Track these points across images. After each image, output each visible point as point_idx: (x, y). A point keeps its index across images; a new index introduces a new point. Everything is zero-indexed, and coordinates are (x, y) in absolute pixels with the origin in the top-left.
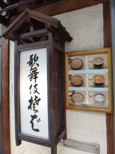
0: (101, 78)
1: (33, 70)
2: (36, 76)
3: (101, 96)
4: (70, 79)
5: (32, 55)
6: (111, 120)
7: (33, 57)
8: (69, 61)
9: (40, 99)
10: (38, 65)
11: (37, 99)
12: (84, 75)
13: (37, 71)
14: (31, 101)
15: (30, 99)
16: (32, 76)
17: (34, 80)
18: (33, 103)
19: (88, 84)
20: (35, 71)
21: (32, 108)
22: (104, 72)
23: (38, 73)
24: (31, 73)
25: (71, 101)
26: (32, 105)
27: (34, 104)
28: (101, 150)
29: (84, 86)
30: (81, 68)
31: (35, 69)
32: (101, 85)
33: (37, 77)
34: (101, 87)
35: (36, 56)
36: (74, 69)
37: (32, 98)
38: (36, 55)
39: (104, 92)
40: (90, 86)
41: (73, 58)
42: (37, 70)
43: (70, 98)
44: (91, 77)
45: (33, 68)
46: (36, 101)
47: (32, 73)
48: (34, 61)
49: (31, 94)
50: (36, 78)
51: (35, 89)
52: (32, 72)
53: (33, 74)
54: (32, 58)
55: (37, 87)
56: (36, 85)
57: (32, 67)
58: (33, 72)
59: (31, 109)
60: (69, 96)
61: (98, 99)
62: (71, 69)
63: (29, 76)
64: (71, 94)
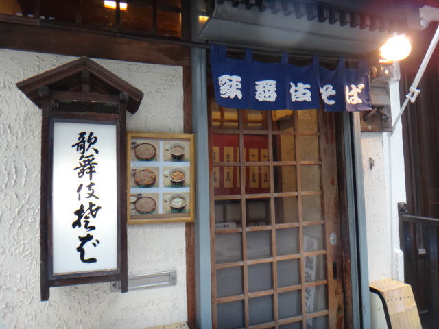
0: (181, 174)
1: (86, 159)
2: (93, 169)
3: (180, 200)
4: (134, 175)
5: (85, 133)
6: (192, 232)
7: (86, 137)
8: (133, 146)
9: (99, 208)
10: (97, 151)
11: (93, 208)
12: (157, 169)
13: (93, 162)
14: (79, 213)
15: (78, 208)
16: (83, 169)
17: (87, 176)
18: (84, 216)
19: (163, 183)
20: (89, 161)
21: (83, 224)
22: (185, 166)
23: (96, 164)
24: (80, 164)
25: (134, 211)
26: (83, 220)
27: (87, 217)
28: (178, 278)
29: (157, 187)
30: (152, 158)
31: (91, 158)
32: (180, 184)
33: (94, 171)
34: (181, 186)
35: (93, 136)
36: (140, 159)
37: (82, 206)
38: (91, 134)
39: (184, 193)
40: (166, 187)
41: (139, 142)
42: (93, 159)
43: (132, 207)
44: (167, 173)
45: (86, 155)
46: (91, 212)
47: (83, 164)
48: (87, 144)
49: (79, 199)
50: (91, 172)
51: (91, 192)
52: (84, 162)
53: (85, 166)
54: (84, 138)
55: (93, 187)
56: (92, 184)
57: (83, 153)
58: (87, 163)
59: (80, 226)
60: (131, 203)
61: (176, 204)
62: (135, 159)
63: (75, 169)
64: (134, 199)
